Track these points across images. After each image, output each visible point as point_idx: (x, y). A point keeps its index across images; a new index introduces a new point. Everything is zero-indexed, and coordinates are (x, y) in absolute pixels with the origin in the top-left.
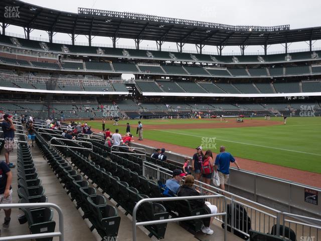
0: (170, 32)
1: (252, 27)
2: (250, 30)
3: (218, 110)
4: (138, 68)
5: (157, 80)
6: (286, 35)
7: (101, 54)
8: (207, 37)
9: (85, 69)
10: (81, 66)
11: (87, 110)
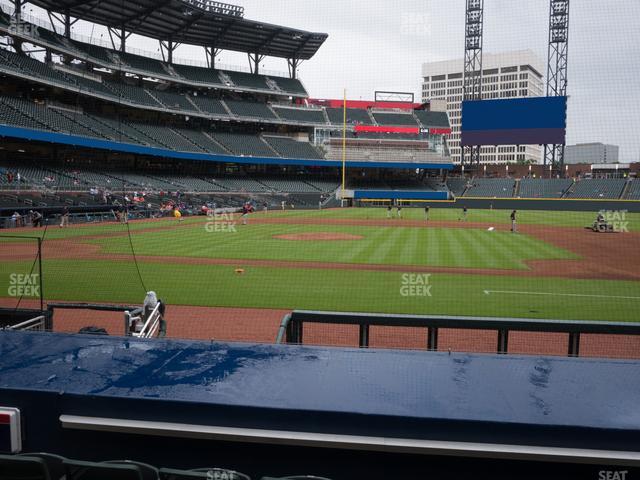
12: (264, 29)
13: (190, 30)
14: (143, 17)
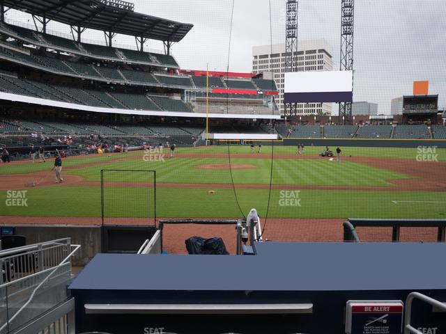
12: (149, 20)
13: (94, 19)
14: (60, 8)
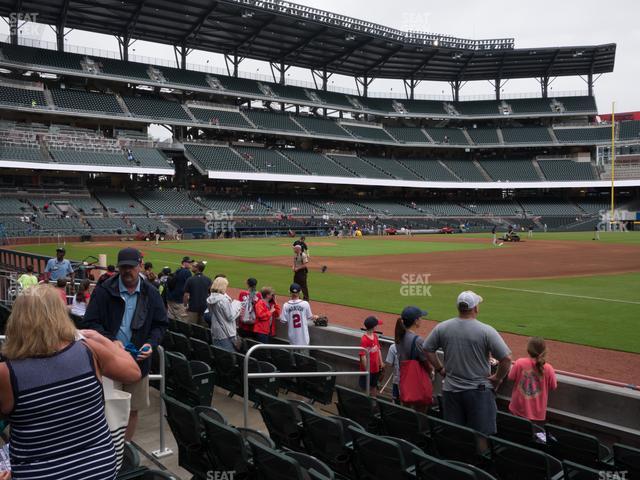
0: (262, 33)
1: (439, 37)
2: (436, 43)
3: (382, 216)
4: (189, 113)
5: (234, 143)
6: (502, 61)
7: (93, 73)
8: (343, 54)
9: (53, 106)
10: (40, 99)
11: (65, 213)
